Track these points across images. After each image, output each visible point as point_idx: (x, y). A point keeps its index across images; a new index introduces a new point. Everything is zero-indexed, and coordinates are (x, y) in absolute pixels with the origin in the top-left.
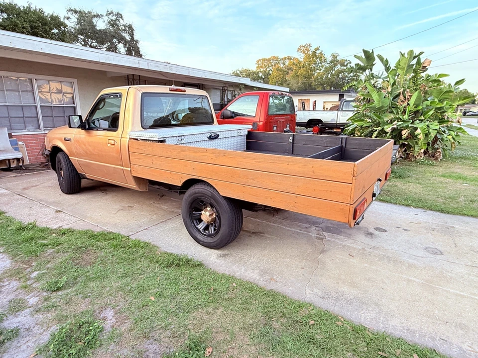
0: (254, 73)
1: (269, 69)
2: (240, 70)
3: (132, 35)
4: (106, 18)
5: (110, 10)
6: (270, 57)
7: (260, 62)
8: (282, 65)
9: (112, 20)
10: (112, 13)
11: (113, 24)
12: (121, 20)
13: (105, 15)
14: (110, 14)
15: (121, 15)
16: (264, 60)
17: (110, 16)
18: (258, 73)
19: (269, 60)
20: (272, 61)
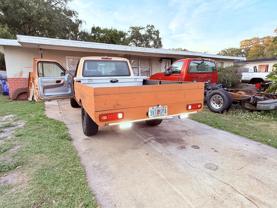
0: (238, 50)
1: (250, 47)
2: (227, 49)
3: (158, 36)
4: (146, 29)
5: (148, 25)
6: (252, 38)
7: (243, 43)
8: (262, 43)
9: (149, 29)
10: (149, 25)
11: (149, 31)
12: (153, 28)
13: (146, 27)
14: (148, 26)
15: (153, 26)
16: (246, 41)
17: (148, 28)
18: (241, 49)
19: (250, 41)
20: (253, 41)
